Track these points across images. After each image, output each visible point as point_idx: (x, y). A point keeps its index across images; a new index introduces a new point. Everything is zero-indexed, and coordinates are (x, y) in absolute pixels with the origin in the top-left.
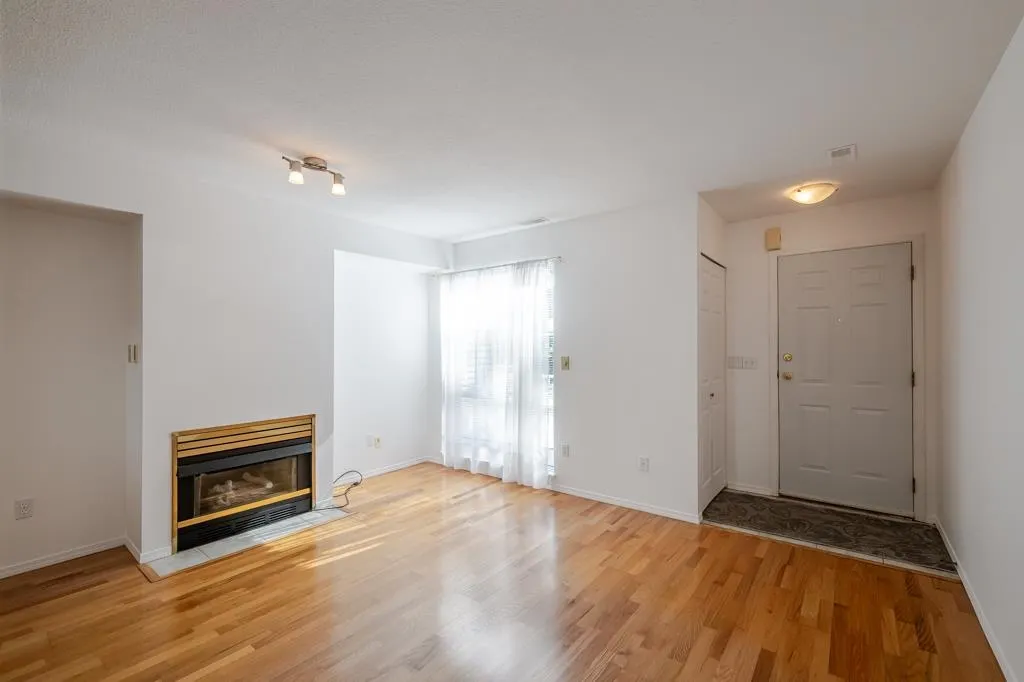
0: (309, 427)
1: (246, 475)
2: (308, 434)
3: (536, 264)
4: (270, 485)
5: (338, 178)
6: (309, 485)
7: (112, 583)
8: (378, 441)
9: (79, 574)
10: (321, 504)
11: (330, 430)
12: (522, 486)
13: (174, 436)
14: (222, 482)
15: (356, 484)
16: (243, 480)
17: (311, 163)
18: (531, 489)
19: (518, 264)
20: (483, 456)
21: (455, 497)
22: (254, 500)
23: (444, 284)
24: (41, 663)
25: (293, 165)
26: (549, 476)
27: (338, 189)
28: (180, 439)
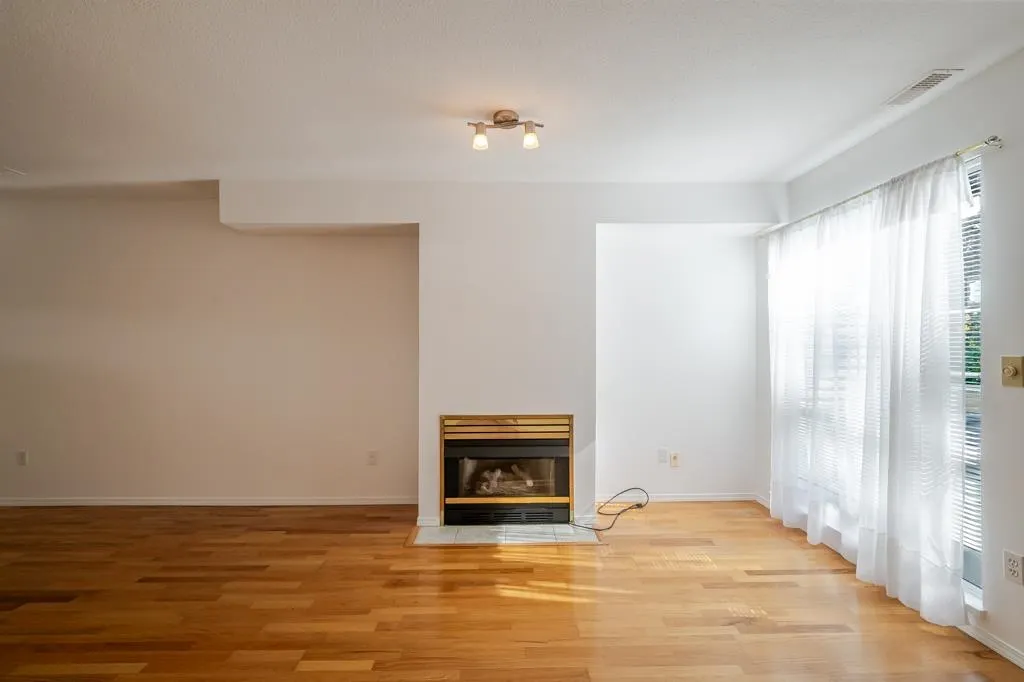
0: (566, 428)
1: (514, 468)
2: (566, 436)
3: (931, 171)
4: (530, 483)
5: (530, 127)
6: (567, 494)
7: (391, 535)
8: (675, 458)
9: (388, 518)
10: (580, 519)
11: (591, 437)
12: (896, 601)
13: (443, 419)
14: (493, 470)
15: (639, 506)
16: (511, 471)
17: (504, 120)
18: (914, 617)
19: (894, 182)
20: (830, 517)
21: (750, 573)
22: (513, 495)
23: (773, 250)
24: (296, 585)
25: (479, 128)
26: (968, 608)
27: (530, 140)
28: (447, 422)
